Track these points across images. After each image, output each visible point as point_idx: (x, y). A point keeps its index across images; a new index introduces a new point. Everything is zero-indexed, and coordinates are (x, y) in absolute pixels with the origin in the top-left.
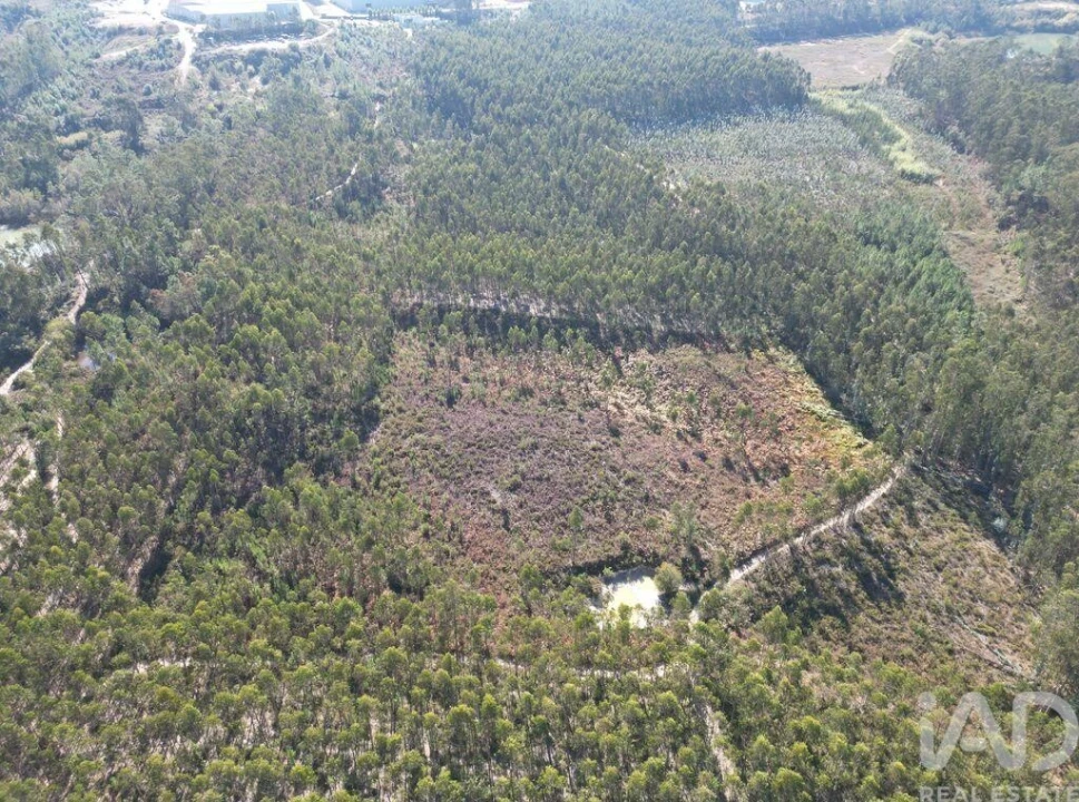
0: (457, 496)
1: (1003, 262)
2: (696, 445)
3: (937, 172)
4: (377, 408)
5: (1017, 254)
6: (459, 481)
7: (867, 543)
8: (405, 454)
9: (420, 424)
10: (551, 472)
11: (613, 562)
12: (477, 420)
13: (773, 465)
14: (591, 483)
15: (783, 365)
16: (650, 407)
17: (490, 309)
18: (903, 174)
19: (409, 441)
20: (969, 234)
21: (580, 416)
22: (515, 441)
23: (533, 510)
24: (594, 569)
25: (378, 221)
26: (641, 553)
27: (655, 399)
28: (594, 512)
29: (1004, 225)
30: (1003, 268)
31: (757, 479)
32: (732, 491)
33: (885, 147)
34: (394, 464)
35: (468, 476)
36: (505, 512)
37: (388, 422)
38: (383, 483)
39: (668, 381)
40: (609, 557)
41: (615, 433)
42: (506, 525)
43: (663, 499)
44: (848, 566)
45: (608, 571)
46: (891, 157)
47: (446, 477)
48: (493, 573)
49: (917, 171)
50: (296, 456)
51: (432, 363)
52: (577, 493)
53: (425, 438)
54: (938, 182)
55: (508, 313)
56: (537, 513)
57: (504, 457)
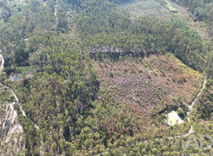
0: (126, 100)
1: (198, 28)
2: (166, 78)
3: (178, 10)
4: (98, 81)
5: (201, 27)
6: (125, 96)
7: (210, 94)
8: (110, 92)
9: (109, 83)
10: (143, 90)
11: (166, 109)
12: (119, 80)
13: (182, 80)
14: (152, 91)
15: (171, 56)
16: (152, 70)
17: (108, 52)
18: (172, 11)
19: (109, 88)
20: (190, 23)
21: (141, 75)
22: (132, 84)
23: (144, 100)
24: (163, 111)
26: (170, 106)
27: (152, 68)
28: (156, 98)
29: (195, 21)
30: (199, 30)
31: (182, 84)
32: (179, 87)
33: (166, 5)
34: (109, 95)
35: (126, 94)
36: (138, 102)
37: (102, 84)
38: (109, 100)
39: (153, 64)
40: (165, 108)
41: (150, 78)
42: (140, 105)
43: (168, 92)
44: (210, 100)
45: (166, 111)
46: (168, 8)
47: (121, 96)
48: (144, 118)
49: (174, 10)
50: (86, 97)
51: (102, 67)
52: (151, 94)
53: (112, 86)
54: (178, 12)
55: (112, 52)
56: (145, 101)
57: (131, 88)
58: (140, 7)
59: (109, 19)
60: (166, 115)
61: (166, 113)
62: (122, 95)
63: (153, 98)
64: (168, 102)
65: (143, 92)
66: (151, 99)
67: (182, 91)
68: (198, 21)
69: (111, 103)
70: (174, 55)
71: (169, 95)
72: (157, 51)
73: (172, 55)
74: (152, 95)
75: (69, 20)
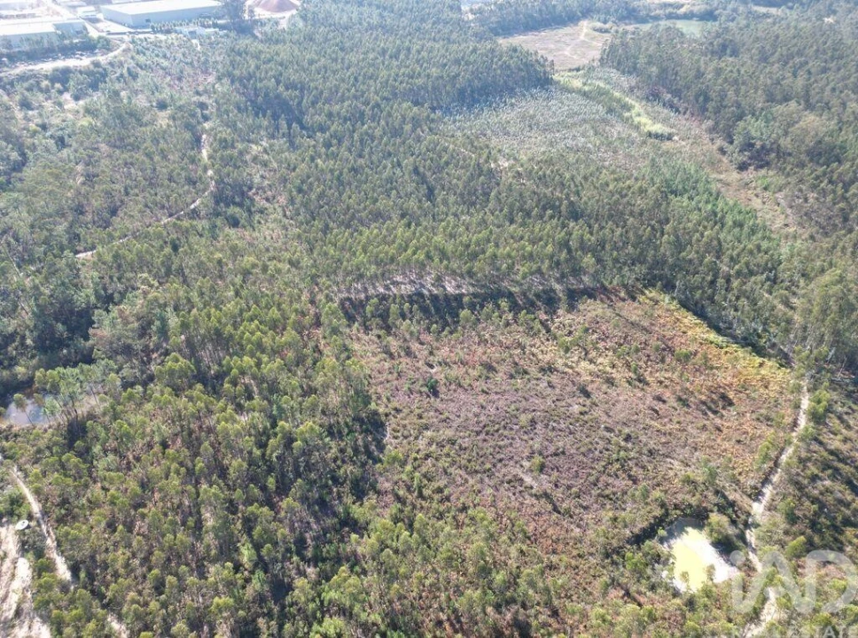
0: (497, 490)
1: (757, 196)
2: (649, 390)
3: (674, 130)
4: (376, 413)
5: (766, 189)
6: (489, 473)
7: (832, 453)
8: (427, 456)
9: (424, 421)
10: (561, 444)
11: (660, 522)
12: (464, 407)
13: (714, 396)
14: (600, 447)
15: (663, 304)
16: (591, 361)
17: (415, 294)
18: (650, 135)
19: (422, 443)
20: (722, 177)
21: (549, 383)
22: (515, 420)
23: (569, 487)
24: (649, 533)
25: (259, 222)
26: (676, 507)
27: (593, 354)
28: (616, 475)
29: (742, 167)
30: (759, 201)
31: (715, 412)
32: (704, 428)
33: (627, 114)
34: (424, 469)
35: (494, 466)
36: (546, 495)
37: (394, 426)
38: (426, 492)
39: (595, 336)
40: (655, 518)
41: (587, 395)
42: (556, 509)
43: (663, 450)
44: (833, 478)
45: (662, 532)
46: (635, 123)
47: (476, 472)
48: (573, 563)
49: (660, 132)
50: (330, 482)
51: (391, 356)
52: (594, 460)
53: (434, 434)
54: (676, 138)
55: (431, 295)
56: (574, 490)
57: (513, 439)
58: (531, 123)
59: (416, 171)
60: (664, 549)
61: (662, 540)
62: (478, 468)
63: (604, 478)
64: (666, 492)
65: (563, 453)
66: (598, 480)
67: (719, 441)
68: (752, 167)
69: (435, 505)
70: (673, 298)
71: (669, 460)
72: (606, 284)
73: (667, 299)
74: (599, 466)
75: (256, 175)
